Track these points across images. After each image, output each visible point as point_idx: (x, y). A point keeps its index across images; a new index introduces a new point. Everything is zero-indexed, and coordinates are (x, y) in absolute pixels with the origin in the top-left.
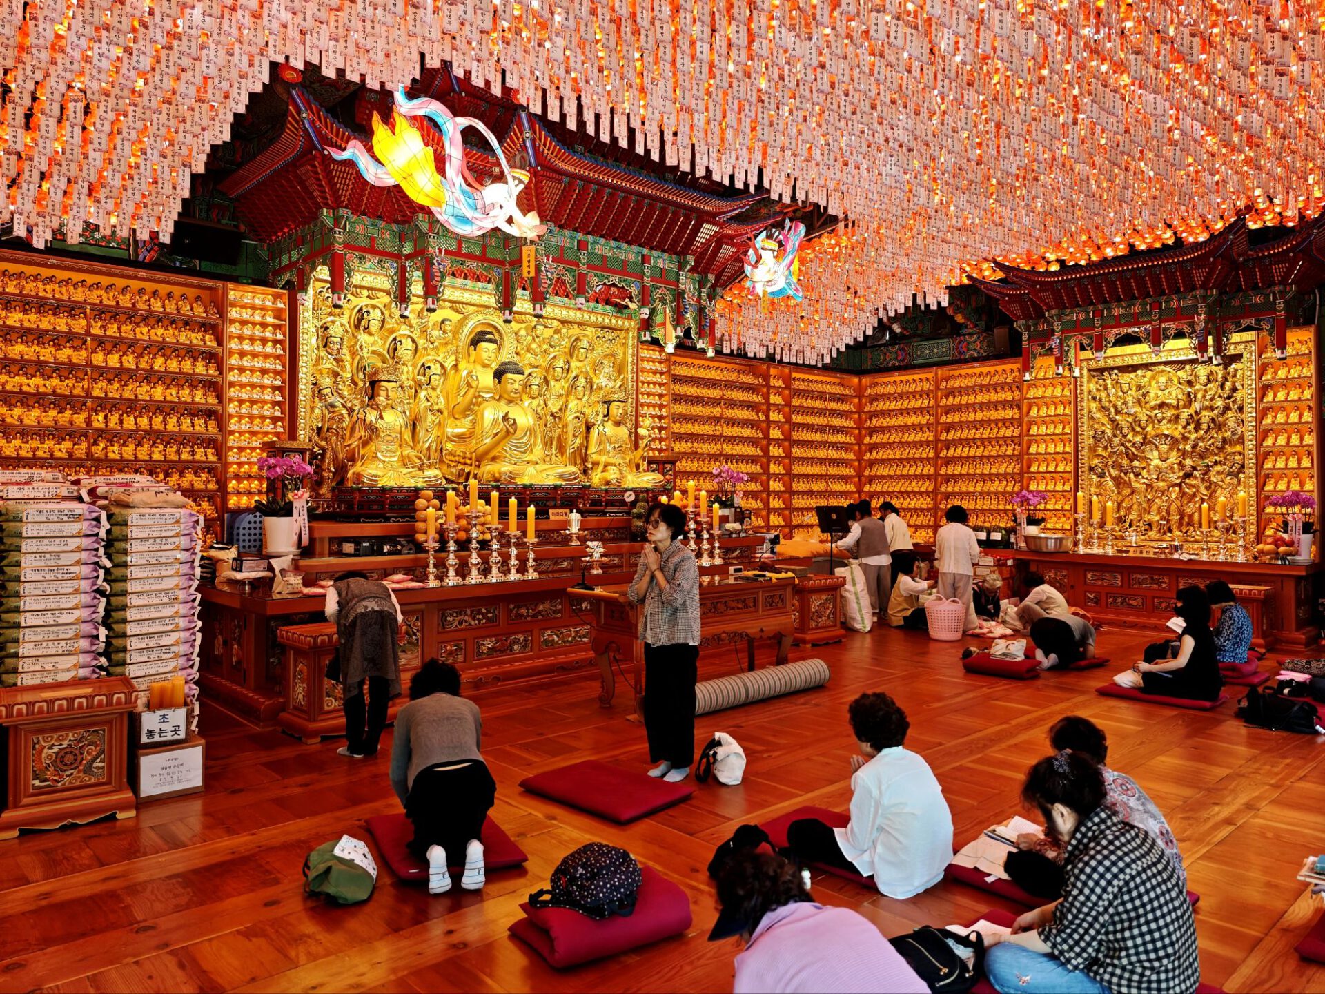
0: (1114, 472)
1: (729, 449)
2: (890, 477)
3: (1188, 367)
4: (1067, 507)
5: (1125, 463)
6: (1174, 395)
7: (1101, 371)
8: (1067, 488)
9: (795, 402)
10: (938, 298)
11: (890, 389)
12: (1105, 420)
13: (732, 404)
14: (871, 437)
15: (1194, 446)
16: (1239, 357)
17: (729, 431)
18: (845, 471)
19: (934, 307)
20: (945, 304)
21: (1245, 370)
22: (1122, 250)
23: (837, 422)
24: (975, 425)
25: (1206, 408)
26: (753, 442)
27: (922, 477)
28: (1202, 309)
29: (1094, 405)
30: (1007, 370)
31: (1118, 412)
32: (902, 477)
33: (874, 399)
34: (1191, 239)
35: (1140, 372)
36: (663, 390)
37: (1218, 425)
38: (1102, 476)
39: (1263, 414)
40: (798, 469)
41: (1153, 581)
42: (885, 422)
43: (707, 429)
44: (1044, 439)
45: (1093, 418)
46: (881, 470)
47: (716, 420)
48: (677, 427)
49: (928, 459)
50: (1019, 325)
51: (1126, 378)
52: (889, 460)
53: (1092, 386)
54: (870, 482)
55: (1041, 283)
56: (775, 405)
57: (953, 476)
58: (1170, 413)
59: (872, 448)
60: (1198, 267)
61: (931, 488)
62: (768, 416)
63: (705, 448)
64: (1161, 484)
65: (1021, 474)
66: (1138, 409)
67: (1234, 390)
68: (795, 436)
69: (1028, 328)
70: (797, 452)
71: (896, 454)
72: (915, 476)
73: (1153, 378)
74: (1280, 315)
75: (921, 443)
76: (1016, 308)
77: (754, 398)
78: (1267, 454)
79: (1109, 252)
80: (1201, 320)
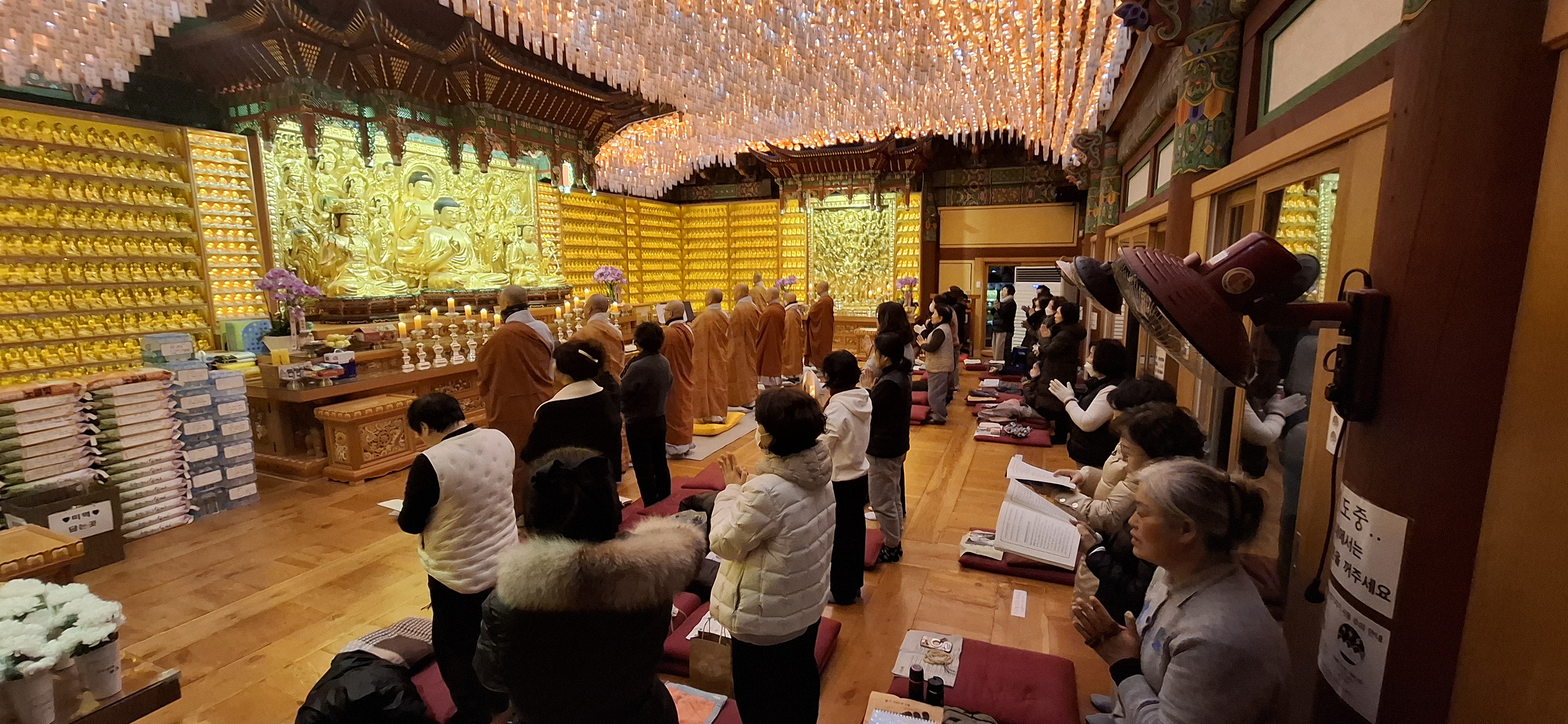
0: (827, 268)
1: (602, 255)
2: (700, 270)
3: (863, 210)
4: (803, 288)
5: (832, 263)
6: (857, 226)
7: (820, 210)
8: (803, 277)
9: (643, 222)
10: (730, 160)
11: (700, 215)
12: (822, 239)
13: (603, 224)
14: (688, 244)
15: (866, 255)
16: (888, 206)
17: (601, 243)
18: (675, 267)
19: (728, 166)
20: (734, 164)
21: (890, 213)
22: (833, 142)
23: (668, 234)
24: (752, 238)
25: (870, 234)
26: (616, 249)
27: (720, 270)
28: (872, 181)
29: (817, 229)
30: (770, 206)
31: (828, 234)
32: (708, 270)
33: (689, 220)
34: (868, 140)
35: (839, 212)
36: (555, 215)
37: (877, 243)
38: (821, 270)
39: (898, 237)
40: (646, 266)
41: (847, 329)
42: (697, 235)
43: (587, 242)
44: (789, 248)
45: (816, 237)
46: (694, 266)
47: (592, 235)
48: (567, 241)
49: (724, 259)
50: (777, 181)
51: (834, 215)
52: (700, 260)
53: (816, 219)
54: (689, 274)
55: (792, 158)
56: (630, 224)
57: (739, 270)
58: (854, 236)
59: (689, 251)
60: (872, 158)
61: (726, 278)
62: (626, 233)
63: (587, 254)
64: (850, 275)
65: (778, 269)
66: (838, 233)
67: (884, 224)
68: (644, 245)
69: (782, 182)
70: (645, 255)
71: (705, 255)
72: (716, 270)
73: (846, 215)
74: (908, 186)
75: (719, 249)
76: (776, 170)
77: (617, 220)
78: (899, 260)
79: (827, 143)
80: (872, 187)
